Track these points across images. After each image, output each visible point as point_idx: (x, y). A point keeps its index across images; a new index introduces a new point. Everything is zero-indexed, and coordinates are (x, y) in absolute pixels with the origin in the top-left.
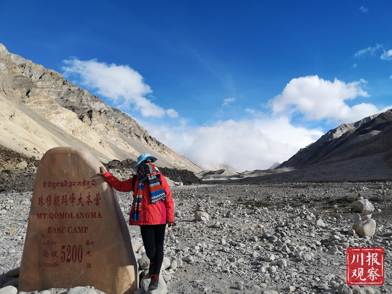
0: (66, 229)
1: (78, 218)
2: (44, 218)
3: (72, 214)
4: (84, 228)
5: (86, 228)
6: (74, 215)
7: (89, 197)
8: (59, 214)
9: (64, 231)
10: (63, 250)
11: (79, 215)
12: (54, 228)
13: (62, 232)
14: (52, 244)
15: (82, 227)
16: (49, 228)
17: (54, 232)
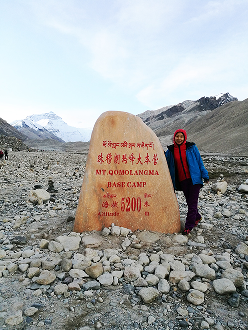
0: (126, 184)
1: (137, 174)
2: (104, 174)
3: (131, 171)
4: (142, 183)
5: (145, 183)
6: (134, 172)
7: (147, 157)
8: (119, 171)
9: (123, 186)
10: (123, 202)
11: (138, 172)
12: (114, 183)
13: (122, 186)
14: (111, 197)
15: (141, 183)
16: (108, 183)
17: (114, 186)
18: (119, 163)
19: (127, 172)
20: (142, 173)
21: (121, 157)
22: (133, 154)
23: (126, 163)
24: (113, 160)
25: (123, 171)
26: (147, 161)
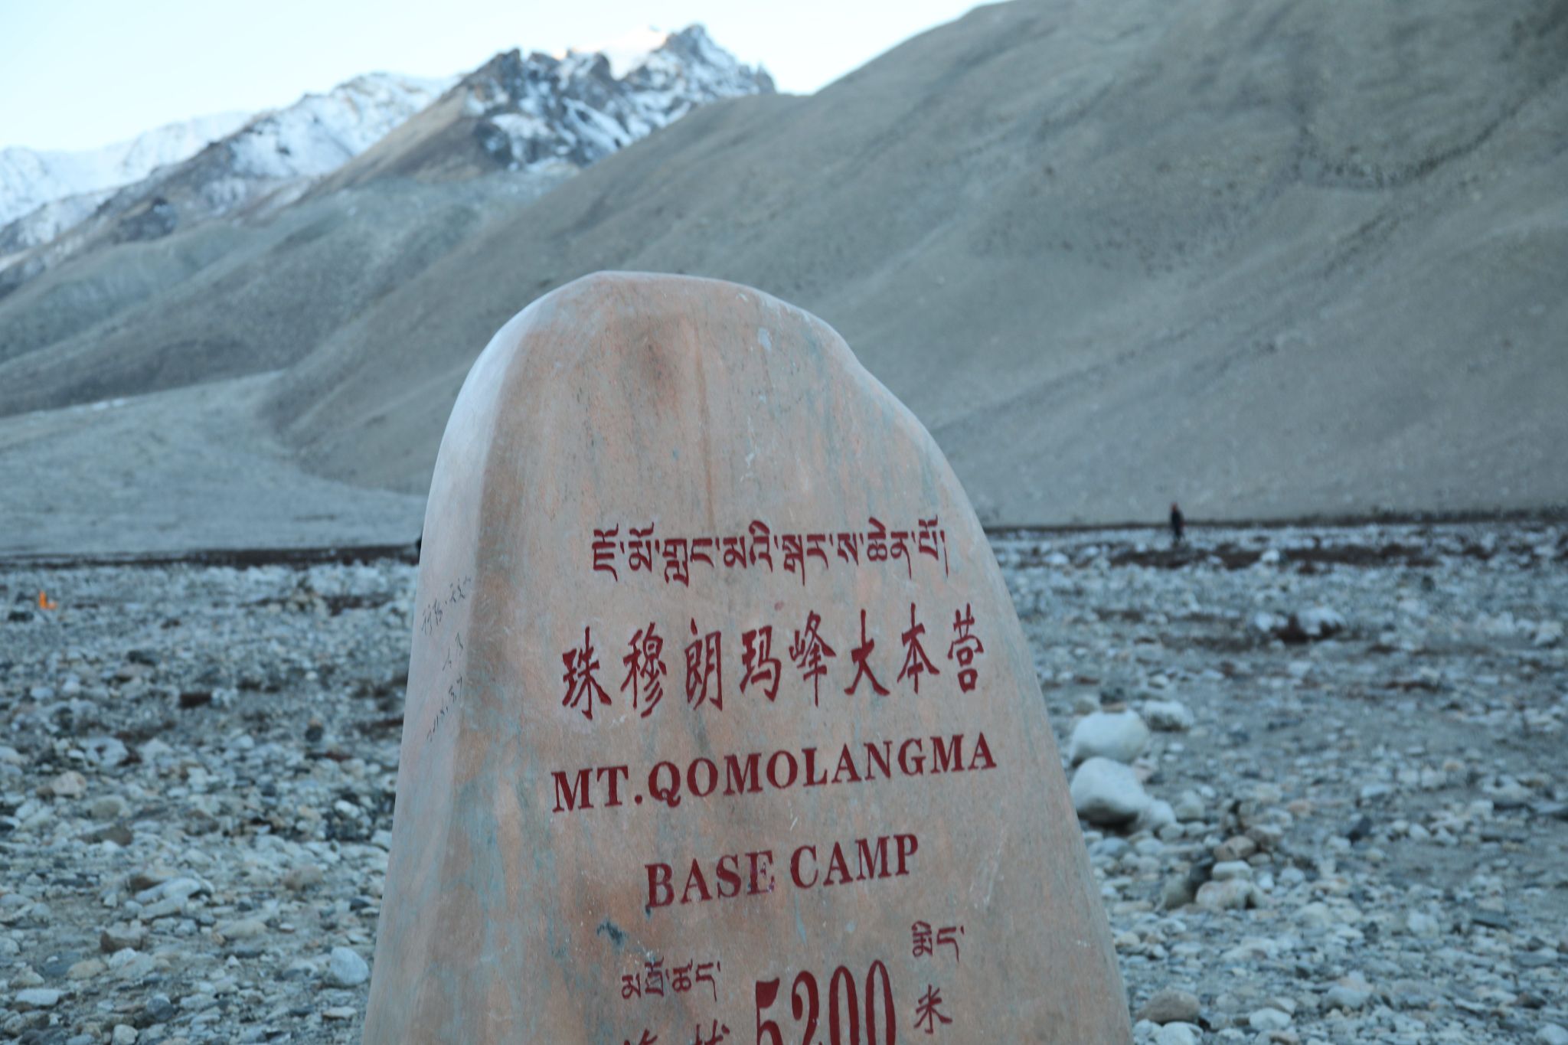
0: (781, 867)
1: (855, 777)
2: (613, 800)
3: (810, 754)
4: (892, 847)
5: (908, 844)
6: (827, 762)
7: (911, 637)
8: (722, 767)
9: (763, 882)
10: (767, 1014)
11: (860, 757)
12: (695, 870)
13: (754, 888)
14: (681, 982)
15: (882, 842)
16: (652, 870)
17: (695, 894)
18: (718, 702)
19: (782, 767)
20: (886, 771)
21: (733, 651)
22: (814, 618)
23: (771, 695)
24: (673, 682)
25: (753, 759)
26: (916, 667)
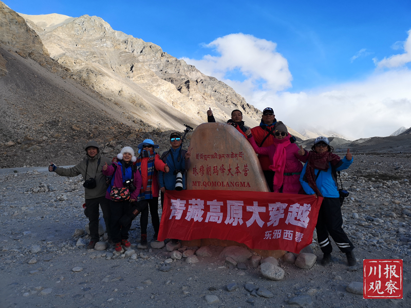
2: (199, 185)
6: (225, 184)
7: (237, 168)
8: (211, 183)
11: (230, 184)
18: (211, 175)
19: (219, 184)
20: (233, 185)
21: (212, 169)
22: (223, 165)
23: (217, 175)
26: (238, 172)
